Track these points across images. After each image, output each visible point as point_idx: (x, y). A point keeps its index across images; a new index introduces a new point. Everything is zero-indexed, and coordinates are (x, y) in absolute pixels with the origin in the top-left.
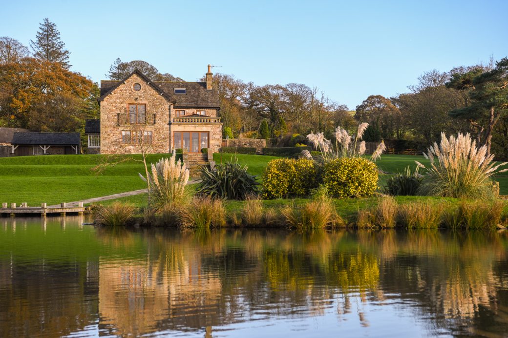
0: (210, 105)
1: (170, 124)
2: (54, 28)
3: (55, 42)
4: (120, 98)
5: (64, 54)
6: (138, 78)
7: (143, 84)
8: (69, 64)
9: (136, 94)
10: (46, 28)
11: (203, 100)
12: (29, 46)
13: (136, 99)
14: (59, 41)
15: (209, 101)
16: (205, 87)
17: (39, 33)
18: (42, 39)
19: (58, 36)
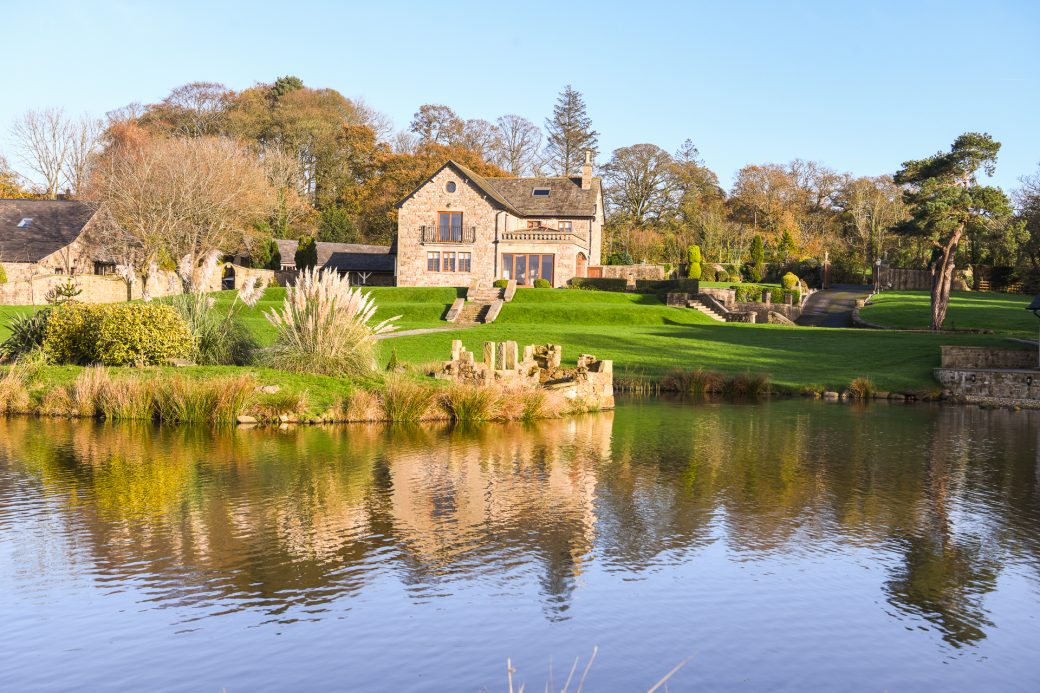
0: (579, 213)
1: (496, 242)
2: (578, 98)
3: (578, 118)
4: (426, 203)
5: (590, 136)
6: (453, 174)
7: (459, 182)
8: (597, 150)
9: (451, 197)
10: (567, 99)
11: (571, 205)
12: (542, 126)
13: (448, 206)
14: (584, 117)
15: (580, 207)
16: (580, 185)
17: (558, 108)
18: (561, 115)
19: (583, 110)
